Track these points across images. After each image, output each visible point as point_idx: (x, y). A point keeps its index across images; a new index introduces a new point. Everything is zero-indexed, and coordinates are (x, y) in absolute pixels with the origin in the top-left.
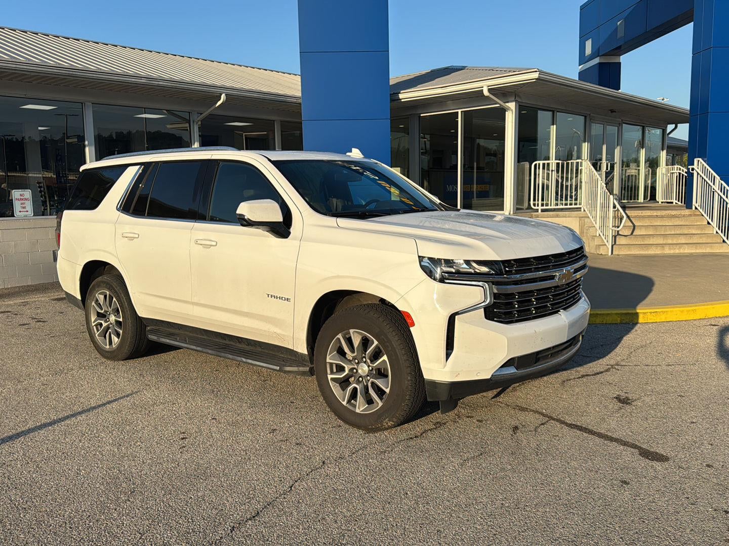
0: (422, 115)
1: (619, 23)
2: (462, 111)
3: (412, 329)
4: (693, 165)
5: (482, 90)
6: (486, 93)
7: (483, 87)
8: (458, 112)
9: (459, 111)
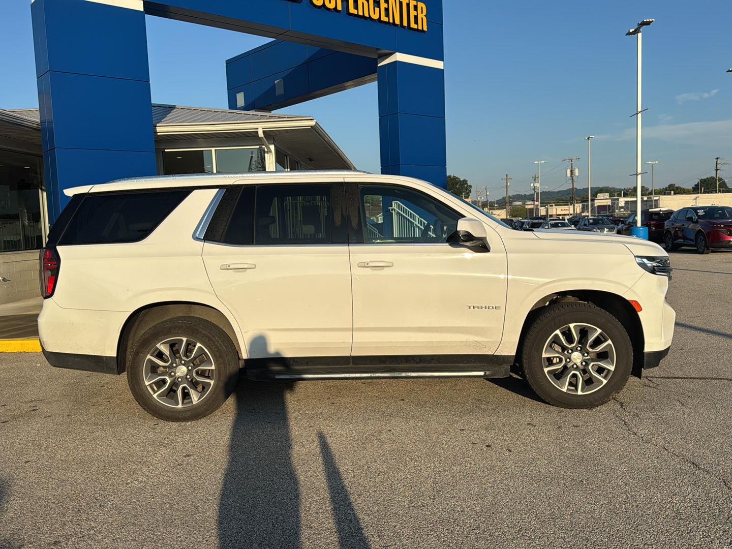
0: (166, 150)
1: (276, 82)
2: (215, 150)
3: (639, 313)
4: (392, 206)
5: (257, 131)
6: (261, 134)
7: (258, 129)
8: (211, 150)
9: (213, 149)
